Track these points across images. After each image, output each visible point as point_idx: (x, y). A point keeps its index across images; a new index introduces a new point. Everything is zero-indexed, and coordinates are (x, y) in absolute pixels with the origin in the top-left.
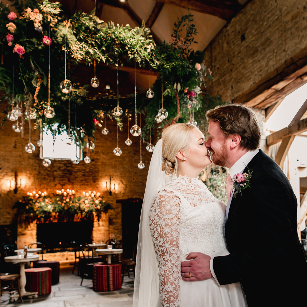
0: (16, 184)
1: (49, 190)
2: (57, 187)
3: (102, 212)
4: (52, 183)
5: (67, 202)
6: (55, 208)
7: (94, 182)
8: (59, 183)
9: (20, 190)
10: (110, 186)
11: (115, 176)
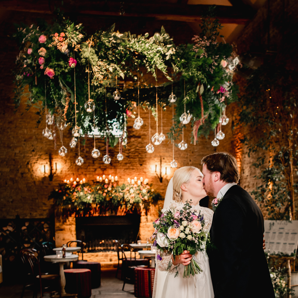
0: (51, 169)
1: (88, 176)
2: (97, 172)
3: (150, 204)
4: (91, 167)
5: (108, 191)
6: (95, 198)
7: (141, 165)
8: (100, 167)
9: (55, 176)
10: (161, 170)
11: (167, 157)
